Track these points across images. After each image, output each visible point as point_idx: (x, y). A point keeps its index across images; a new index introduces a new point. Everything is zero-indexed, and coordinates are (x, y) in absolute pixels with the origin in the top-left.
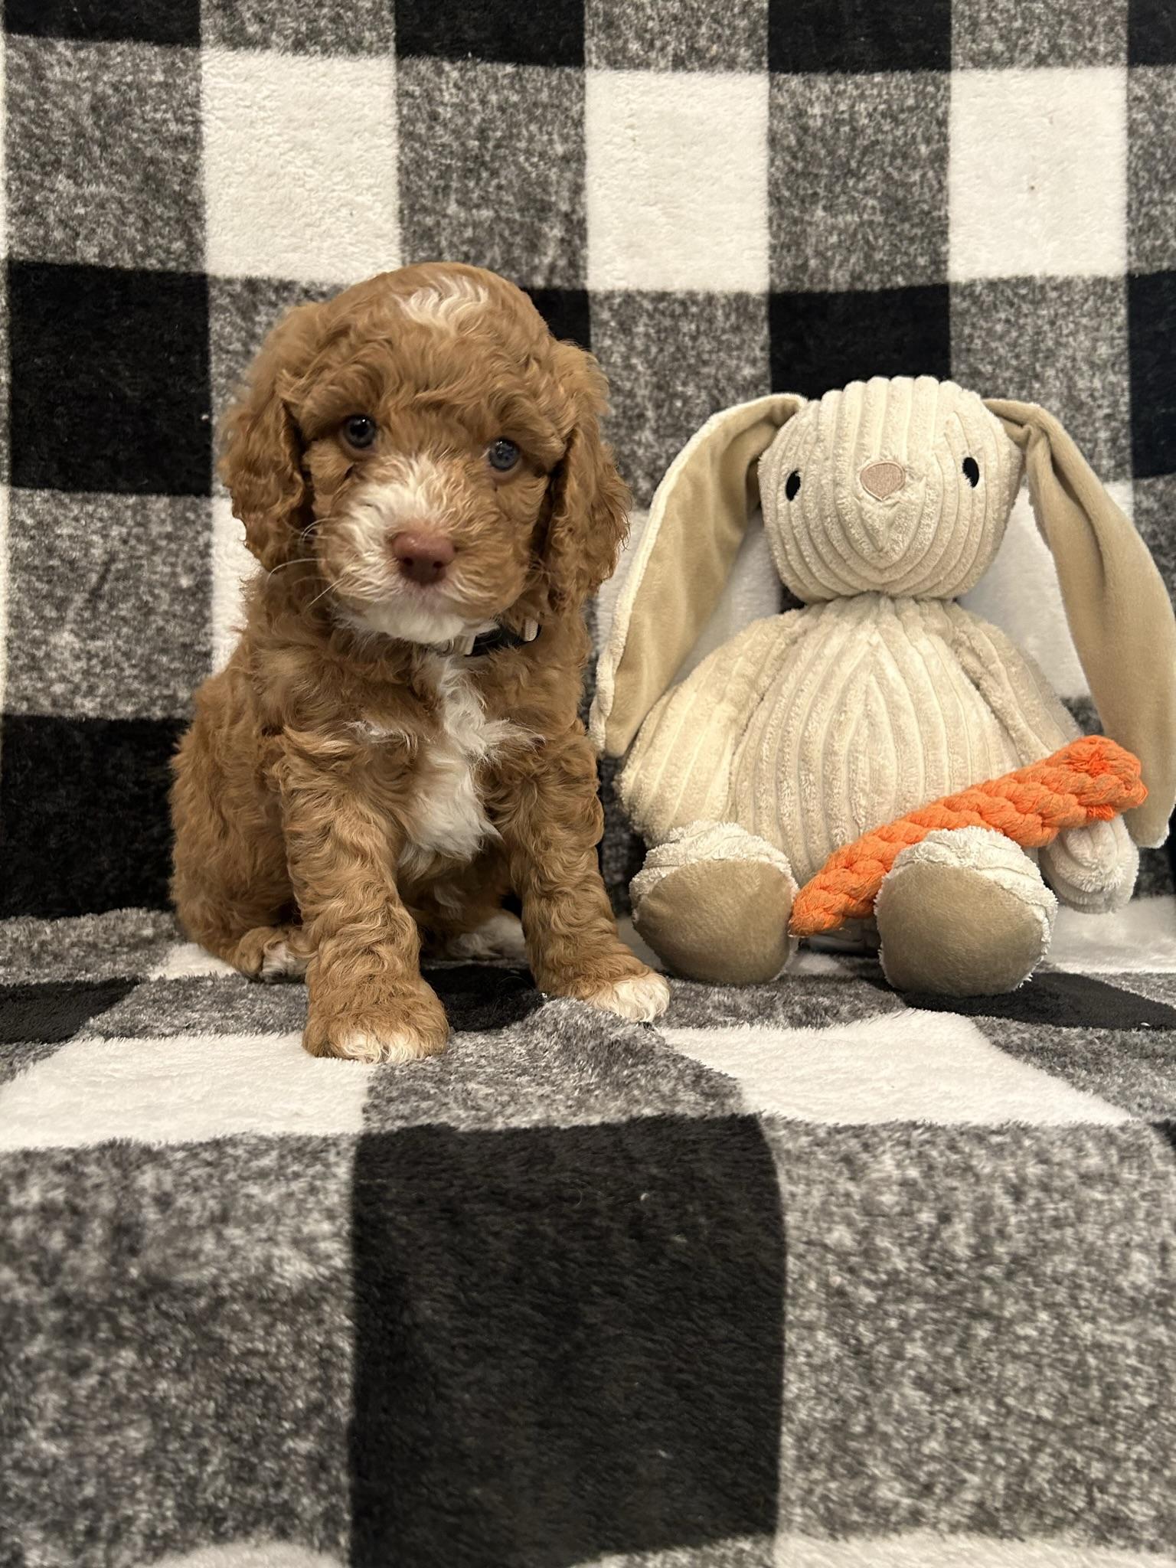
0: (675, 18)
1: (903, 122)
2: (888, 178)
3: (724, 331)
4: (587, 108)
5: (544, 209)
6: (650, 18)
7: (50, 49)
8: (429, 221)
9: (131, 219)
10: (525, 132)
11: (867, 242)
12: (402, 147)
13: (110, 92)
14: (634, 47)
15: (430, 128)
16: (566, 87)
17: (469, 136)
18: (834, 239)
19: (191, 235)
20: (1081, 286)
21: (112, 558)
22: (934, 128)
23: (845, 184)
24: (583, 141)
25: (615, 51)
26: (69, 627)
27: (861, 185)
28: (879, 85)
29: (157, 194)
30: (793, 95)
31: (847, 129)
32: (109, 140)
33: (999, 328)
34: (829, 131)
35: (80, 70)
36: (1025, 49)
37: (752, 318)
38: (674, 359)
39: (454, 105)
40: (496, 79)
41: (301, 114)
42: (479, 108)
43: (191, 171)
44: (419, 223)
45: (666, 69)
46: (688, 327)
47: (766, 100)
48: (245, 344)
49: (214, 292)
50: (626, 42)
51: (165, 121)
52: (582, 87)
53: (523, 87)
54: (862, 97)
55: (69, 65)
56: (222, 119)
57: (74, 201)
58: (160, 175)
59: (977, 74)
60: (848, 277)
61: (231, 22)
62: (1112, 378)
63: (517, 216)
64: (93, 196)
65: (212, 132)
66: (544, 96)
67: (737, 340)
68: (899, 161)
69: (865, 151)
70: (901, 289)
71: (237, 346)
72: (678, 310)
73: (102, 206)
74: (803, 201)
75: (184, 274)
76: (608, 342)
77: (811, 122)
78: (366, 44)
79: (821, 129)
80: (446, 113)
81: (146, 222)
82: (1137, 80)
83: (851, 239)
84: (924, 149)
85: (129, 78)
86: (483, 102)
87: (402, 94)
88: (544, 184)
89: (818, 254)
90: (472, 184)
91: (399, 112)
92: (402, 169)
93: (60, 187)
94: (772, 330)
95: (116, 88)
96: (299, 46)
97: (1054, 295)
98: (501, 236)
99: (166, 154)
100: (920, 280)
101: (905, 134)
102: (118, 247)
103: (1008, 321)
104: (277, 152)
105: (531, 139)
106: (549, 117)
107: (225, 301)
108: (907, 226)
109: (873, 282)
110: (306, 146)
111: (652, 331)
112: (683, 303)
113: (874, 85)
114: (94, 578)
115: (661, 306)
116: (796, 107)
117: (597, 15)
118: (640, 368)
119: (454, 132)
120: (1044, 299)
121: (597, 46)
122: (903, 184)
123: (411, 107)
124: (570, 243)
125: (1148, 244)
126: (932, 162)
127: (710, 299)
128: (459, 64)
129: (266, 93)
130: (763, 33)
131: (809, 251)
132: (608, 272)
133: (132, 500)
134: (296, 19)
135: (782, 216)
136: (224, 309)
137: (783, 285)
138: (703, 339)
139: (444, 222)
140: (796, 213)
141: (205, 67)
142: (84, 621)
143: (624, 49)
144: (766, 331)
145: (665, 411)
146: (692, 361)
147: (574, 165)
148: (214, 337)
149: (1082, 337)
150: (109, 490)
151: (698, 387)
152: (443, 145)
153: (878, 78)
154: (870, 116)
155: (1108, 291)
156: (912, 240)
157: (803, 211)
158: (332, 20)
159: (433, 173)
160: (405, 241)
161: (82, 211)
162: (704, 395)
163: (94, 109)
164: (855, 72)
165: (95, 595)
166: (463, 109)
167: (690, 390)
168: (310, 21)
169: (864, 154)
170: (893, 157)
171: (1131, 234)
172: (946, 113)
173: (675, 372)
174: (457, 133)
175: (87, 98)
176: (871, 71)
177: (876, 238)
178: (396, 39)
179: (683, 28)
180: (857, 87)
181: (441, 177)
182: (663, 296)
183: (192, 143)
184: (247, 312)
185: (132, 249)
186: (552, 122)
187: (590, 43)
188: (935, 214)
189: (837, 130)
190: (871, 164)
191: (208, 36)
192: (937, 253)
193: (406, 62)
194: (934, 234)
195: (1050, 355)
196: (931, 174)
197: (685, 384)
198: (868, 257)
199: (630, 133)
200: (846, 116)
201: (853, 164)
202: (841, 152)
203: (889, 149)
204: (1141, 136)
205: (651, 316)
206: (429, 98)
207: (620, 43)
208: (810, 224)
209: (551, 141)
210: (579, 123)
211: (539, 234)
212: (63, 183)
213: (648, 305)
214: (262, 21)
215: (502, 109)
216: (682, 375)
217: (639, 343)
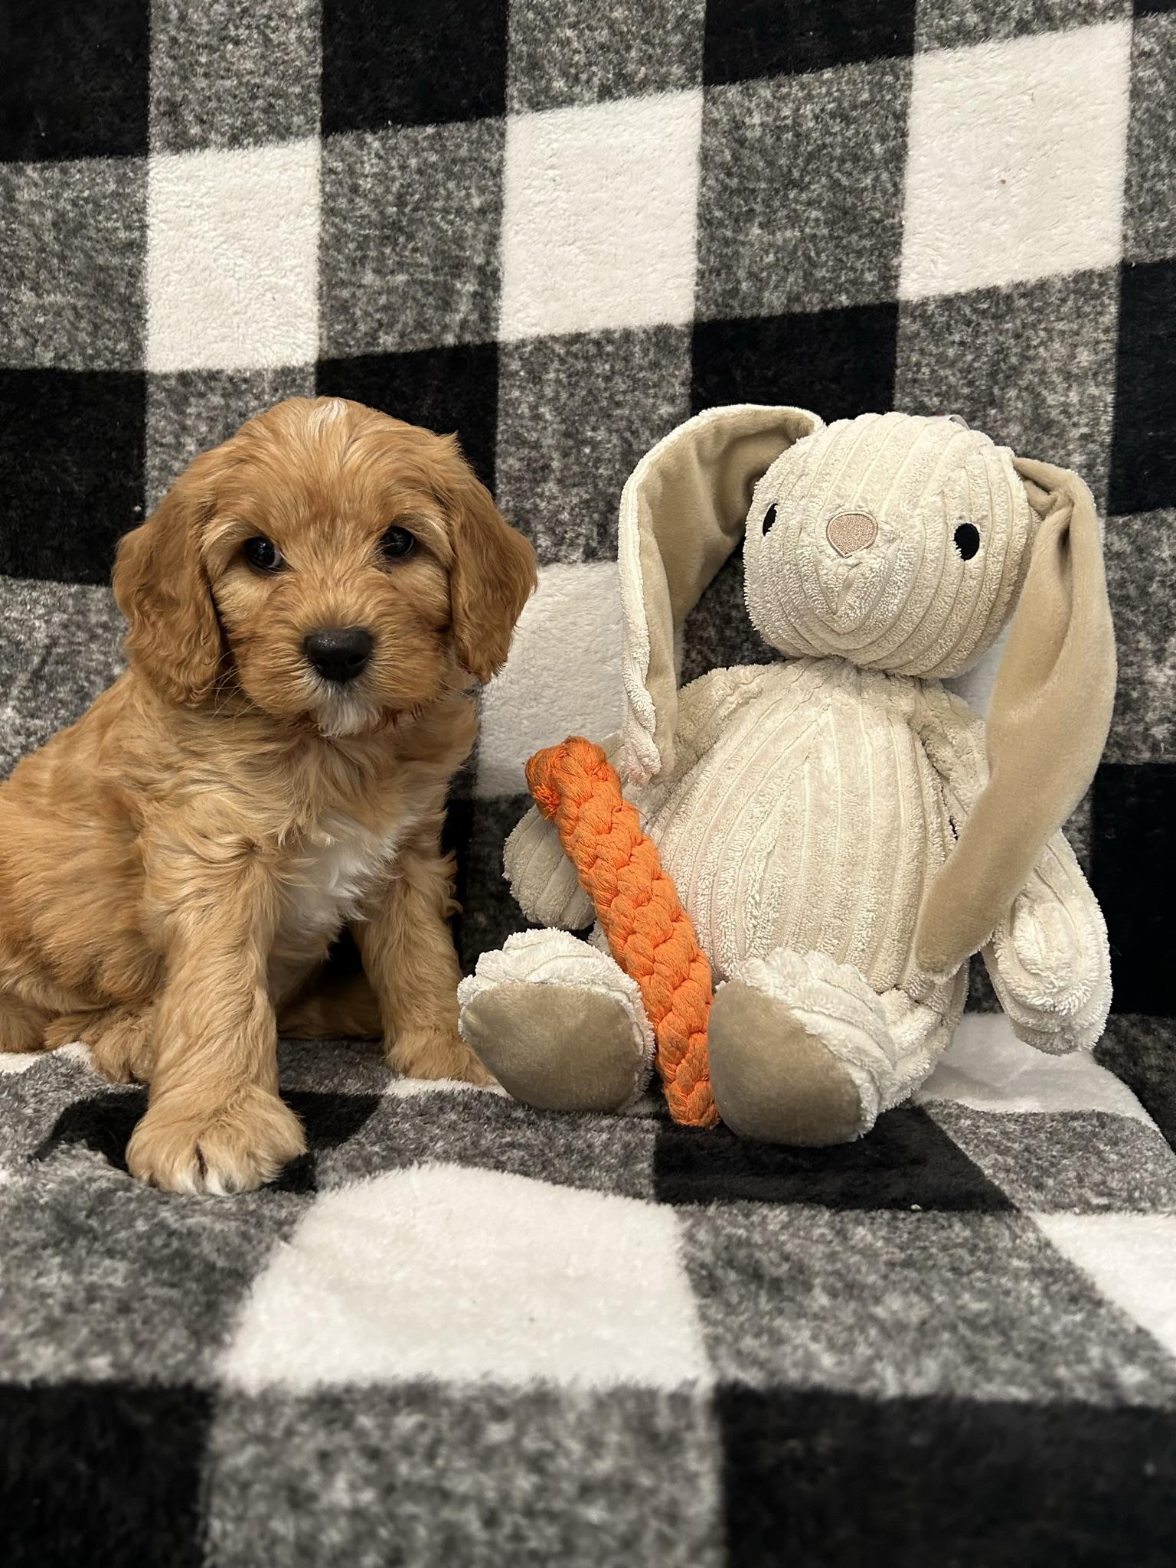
0: (602, 46)
1: (855, 120)
2: (835, 185)
3: (641, 368)
4: (507, 155)
5: (457, 267)
6: (577, 51)
7: (20, 172)
8: (345, 293)
9: (83, 324)
10: (442, 191)
11: (809, 258)
12: (323, 223)
13: (69, 207)
14: (559, 84)
15: (351, 201)
16: (486, 138)
17: (388, 203)
18: (771, 258)
19: (134, 336)
20: (1059, 285)
21: (54, 642)
22: (891, 123)
23: (786, 196)
24: (500, 190)
25: (538, 92)
26: (11, 703)
27: (804, 196)
28: (830, 82)
29: (106, 300)
30: (729, 106)
31: (789, 136)
32: (68, 253)
33: (951, 352)
34: (769, 141)
35: (45, 189)
36: (1004, 17)
37: (672, 352)
38: (584, 402)
39: (375, 175)
40: (417, 143)
41: (233, 207)
42: (398, 174)
43: (135, 274)
44: (335, 298)
45: (591, 102)
46: (603, 368)
47: (699, 116)
48: (177, 437)
49: (151, 388)
50: (550, 81)
51: (116, 229)
52: (503, 135)
53: (443, 146)
54: (809, 98)
55: (36, 185)
56: (164, 221)
57: (36, 309)
58: (109, 281)
59: (946, 54)
60: (784, 299)
61: (175, 127)
62: (1094, 390)
63: (431, 277)
64: (51, 305)
65: (157, 238)
66: (463, 152)
67: (655, 378)
68: (848, 165)
69: (811, 157)
70: (845, 310)
71: (169, 439)
72: (592, 350)
73: (58, 314)
74: (737, 221)
75: (126, 373)
76: (516, 393)
77: (749, 134)
78: (294, 129)
79: (760, 140)
80: (366, 184)
81: (96, 327)
82: (1145, 32)
83: (789, 257)
84: (878, 148)
85: (86, 194)
86: (403, 168)
87: (327, 171)
88: (459, 240)
89: (751, 275)
90: (388, 251)
91: (323, 190)
92: (324, 246)
93: (25, 299)
94: (694, 364)
95: (74, 204)
96: (235, 141)
97: (1023, 302)
98: (414, 299)
99: (115, 261)
100: (866, 299)
101: (857, 133)
102: (71, 350)
103: (962, 343)
104: (211, 247)
105: (449, 196)
106: (468, 171)
107: (160, 396)
108: (855, 237)
109: (813, 303)
110: (237, 237)
111: (562, 376)
112: (597, 343)
113: (823, 83)
114: (36, 660)
115: (574, 348)
116: (733, 119)
117: (520, 59)
118: (548, 417)
119: (373, 201)
120: (1010, 310)
121: (520, 91)
122: (851, 191)
123: (333, 183)
124: (483, 296)
125: (1150, 227)
126: (887, 162)
127: (627, 336)
128: (381, 133)
129: (204, 190)
130: (698, 45)
131: (741, 274)
132: (520, 320)
133: (74, 588)
134: (232, 115)
135: (712, 238)
136: (160, 404)
137: (710, 312)
138: (618, 379)
139: (359, 293)
140: (729, 234)
141: (151, 174)
142: (27, 700)
143: (547, 89)
144: (687, 365)
145: (572, 459)
146: (605, 403)
147: (490, 216)
148: (150, 431)
149: (1057, 345)
150: (54, 578)
151: (610, 431)
152: (363, 217)
153: (827, 75)
154: (816, 117)
155: (1095, 286)
156: (859, 254)
157: (737, 230)
158: (265, 111)
159: (352, 246)
160: (323, 316)
161: (42, 320)
162: (615, 439)
163: (55, 224)
164: (800, 71)
165: (37, 676)
166: (382, 178)
167: (601, 435)
168: (245, 115)
169: (808, 162)
170: (843, 161)
171: (1129, 214)
172: (906, 105)
173: (585, 418)
174: (376, 203)
175: (49, 215)
176: (818, 67)
177: (818, 254)
178: (322, 121)
179: (611, 56)
180: (802, 87)
181: (360, 248)
182: (577, 338)
183: (137, 247)
184: (179, 404)
185: (82, 354)
186: (470, 177)
187: (512, 90)
188: (888, 222)
189: (779, 139)
190: (817, 171)
191: (156, 143)
192: (887, 267)
193: (330, 139)
194: (885, 245)
195: (1015, 371)
196: (885, 176)
197: (594, 429)
198: (807, 276)
199: (551, 173)
200: (789, 122)
201: (796, 174)
202: (783, 161)
203: (839, 151)
204: (1148, 97)
205: (562, 361)
206: (351, 172)
207: (543, 83)
208: (743, 244)
209: (468, 196)
210: (497, 173)
211: (450, 291)
212: (27, 296)
213: (560, 350)
214: (202, 122)
215: (420, 172)
216: (593, 419)
217: (549, 392)
